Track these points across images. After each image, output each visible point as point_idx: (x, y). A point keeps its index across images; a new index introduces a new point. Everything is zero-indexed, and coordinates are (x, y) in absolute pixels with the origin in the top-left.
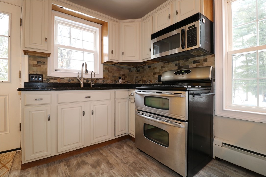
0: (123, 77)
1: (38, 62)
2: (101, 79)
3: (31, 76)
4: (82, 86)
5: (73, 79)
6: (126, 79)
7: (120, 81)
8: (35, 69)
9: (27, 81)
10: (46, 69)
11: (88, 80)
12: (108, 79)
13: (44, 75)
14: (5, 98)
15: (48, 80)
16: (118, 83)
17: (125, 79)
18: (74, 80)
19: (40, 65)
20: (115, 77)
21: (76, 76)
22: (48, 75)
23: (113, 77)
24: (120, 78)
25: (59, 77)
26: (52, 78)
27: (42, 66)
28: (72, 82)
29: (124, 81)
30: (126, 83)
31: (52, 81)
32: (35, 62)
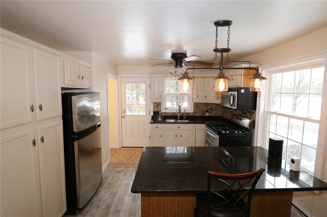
0: (210, 111)
1: (157, 105)
2: (192, 113)
3: (154, 112)
5: (174, 113)
6: (213, 112)
7: (207, 114)
8: (156, 108)
9: (153, 115)
10: (161, 108)
11: (183, 114)
12: (197, 112)
13: (160, 112)
14: (144, 123)
15: (161, 114)
16: (205, 115)
17: (211, 112)
19: (158, 107)
20: (203, 110)
21: (175, 112)
22: (162, 112)
23: (201, 111)
24: (207, 111)
25: (166, 113)
26: (163, 113)
27: (159, 106)
28: (173, 115)
29: (211, 114)
30: (213, 115)
31: (163, 115)
32: (156, 105)
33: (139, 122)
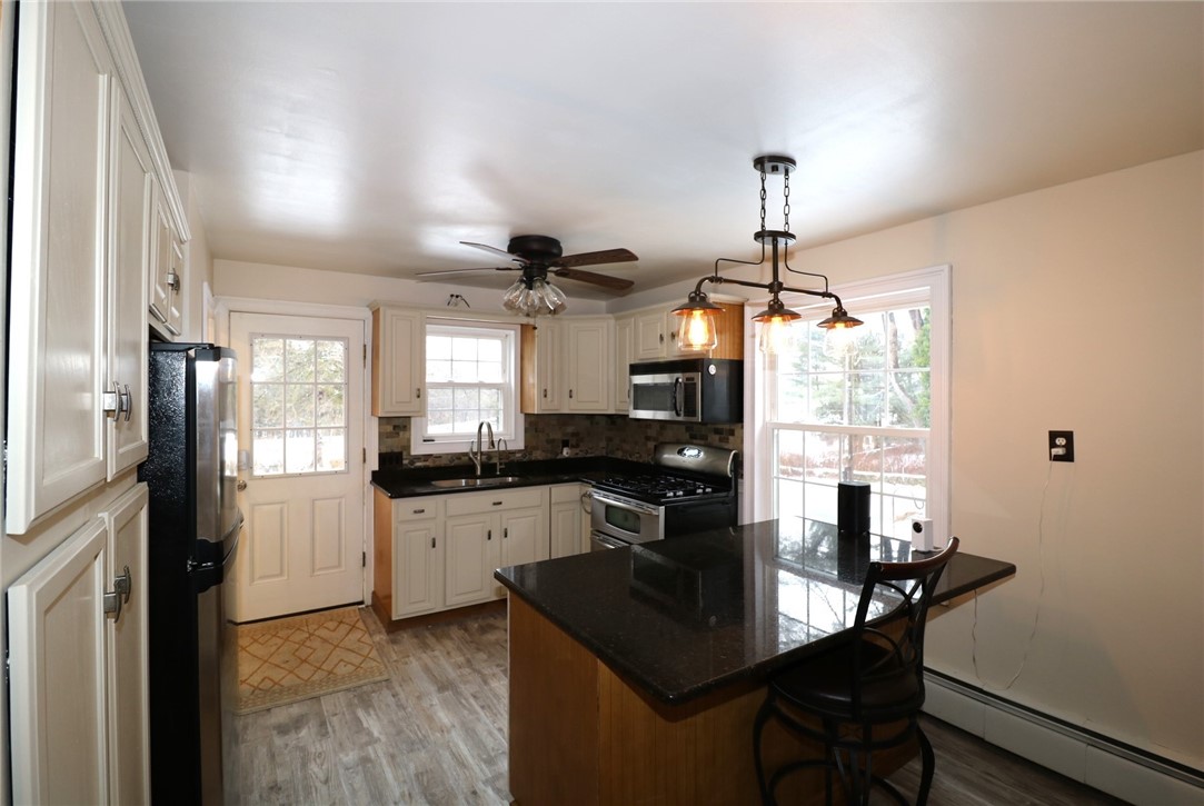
0: (573, 441)
1: (395, 427)
2: (520, 451)
3: (383, 458)
4: (479, 473)
5: (459, 456)
6: (581, 444)
7: (566, 452)
8: (389, 441)
9: (377, 469)
10: (409, 440)
11: (489, 455)
12: (536, 448)
13: (404, 453)
14: (340, 504)
15: (412, 462)
16: (559, 457)
17: (577, 446)
18: (460, 459)
19: (398, 434)
20: (553, 441)
21: (466, 449)
22: (413, 453)
23: (548, 441)
24: (565, 444)
25: (431, 455)
26: (418, 458)
27: (401, 433)
28: (456, 462)
29: (577, 451)
30: (581, 455)
31: (418, 464)
32: (389, 428)
33: (314, 500)
